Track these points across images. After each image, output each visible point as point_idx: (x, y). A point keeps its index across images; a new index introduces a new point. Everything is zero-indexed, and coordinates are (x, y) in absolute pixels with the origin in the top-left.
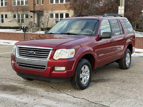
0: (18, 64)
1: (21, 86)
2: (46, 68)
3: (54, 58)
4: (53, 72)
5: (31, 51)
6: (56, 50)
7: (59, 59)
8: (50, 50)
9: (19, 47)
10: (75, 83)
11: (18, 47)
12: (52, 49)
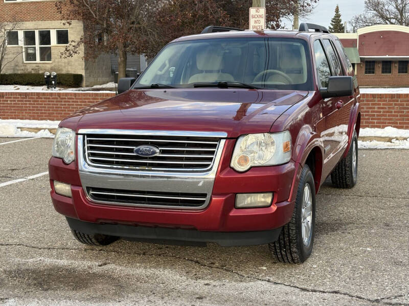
0: (91, 192)
1: (89, 267)
2: (207, 199)
3: (232, 165)
4: (231, 214)
5: (142, 147)
6: (237, 139)
7: (251, 167)
8: (219, 139)
9: (89, 135)
10: (290, 241)
11: (84, 135)
12: (225, 135)
